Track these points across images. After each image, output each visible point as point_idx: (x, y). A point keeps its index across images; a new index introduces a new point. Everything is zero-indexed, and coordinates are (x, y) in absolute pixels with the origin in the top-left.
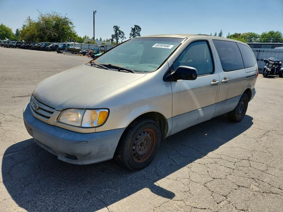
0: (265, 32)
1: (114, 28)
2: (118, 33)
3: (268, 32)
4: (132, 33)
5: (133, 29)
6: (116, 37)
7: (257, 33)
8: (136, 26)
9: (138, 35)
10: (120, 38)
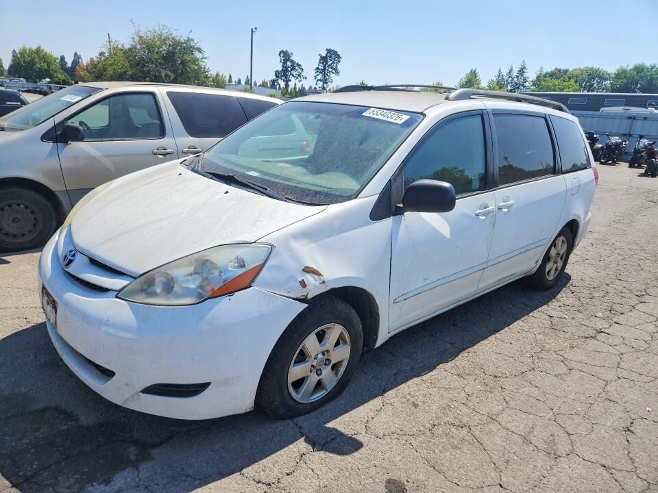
0: (625, 67)
1: (280, 55)
2: (288, 67)
3: (631, 67)
4: (320, 67)
5: (322, 58)
6: (286, 76)
7: (605, 69)
8: (329, 51)
9: (334, 71)
10: (293, 79)
